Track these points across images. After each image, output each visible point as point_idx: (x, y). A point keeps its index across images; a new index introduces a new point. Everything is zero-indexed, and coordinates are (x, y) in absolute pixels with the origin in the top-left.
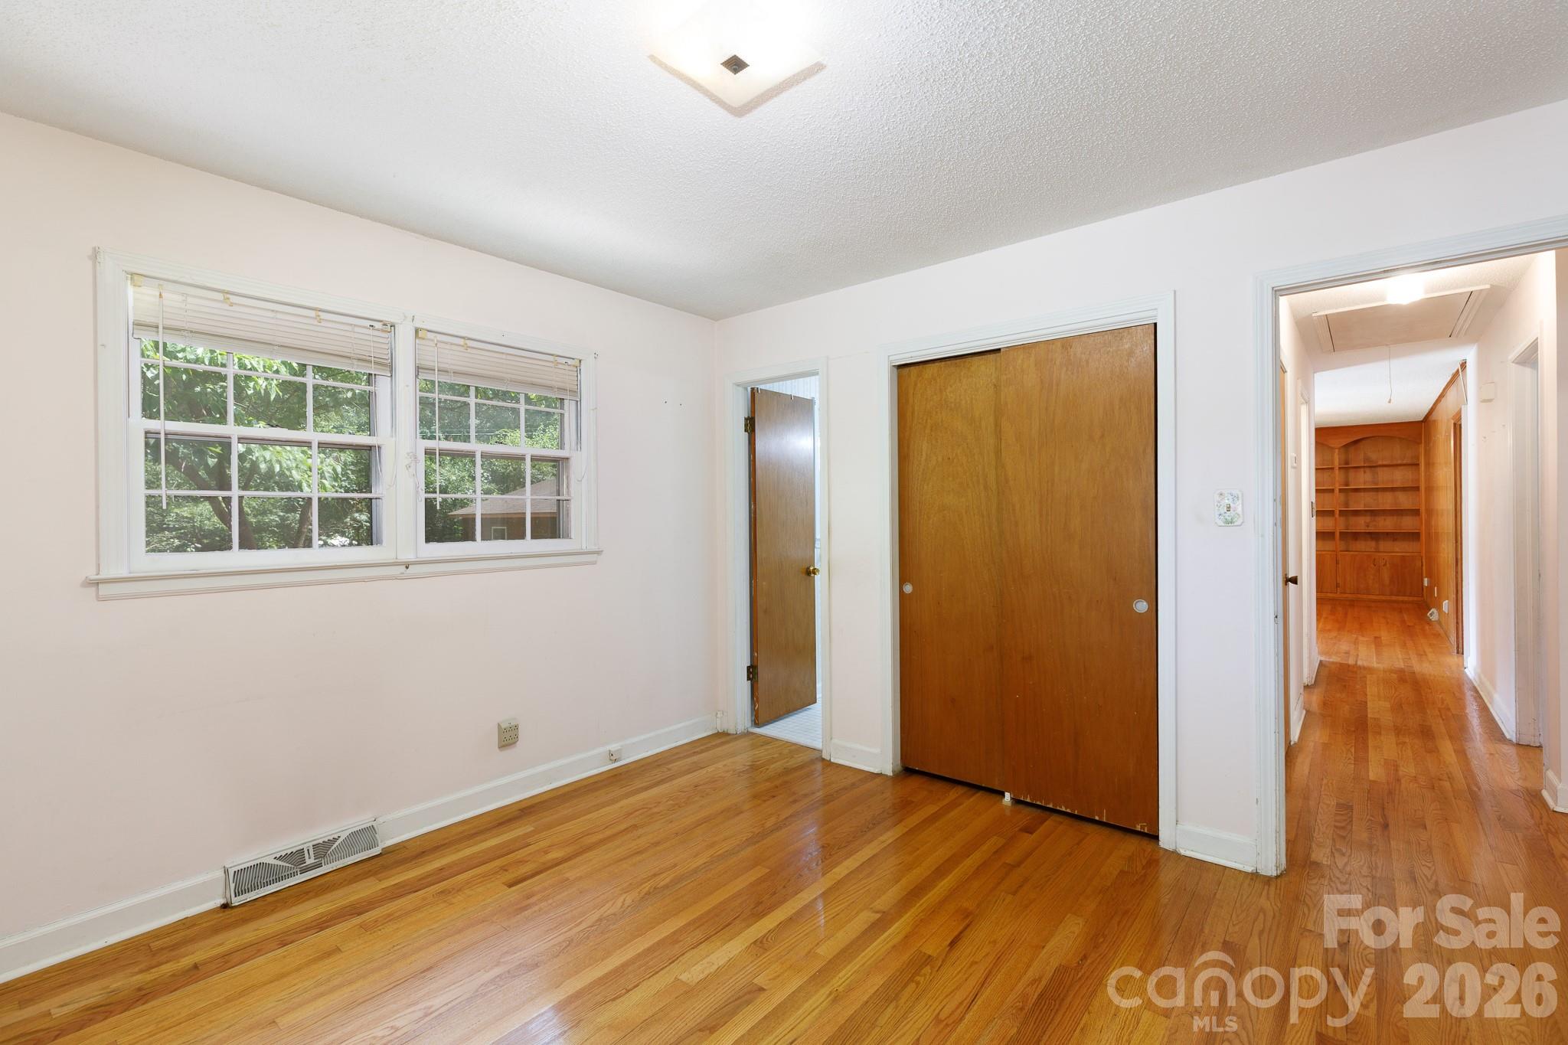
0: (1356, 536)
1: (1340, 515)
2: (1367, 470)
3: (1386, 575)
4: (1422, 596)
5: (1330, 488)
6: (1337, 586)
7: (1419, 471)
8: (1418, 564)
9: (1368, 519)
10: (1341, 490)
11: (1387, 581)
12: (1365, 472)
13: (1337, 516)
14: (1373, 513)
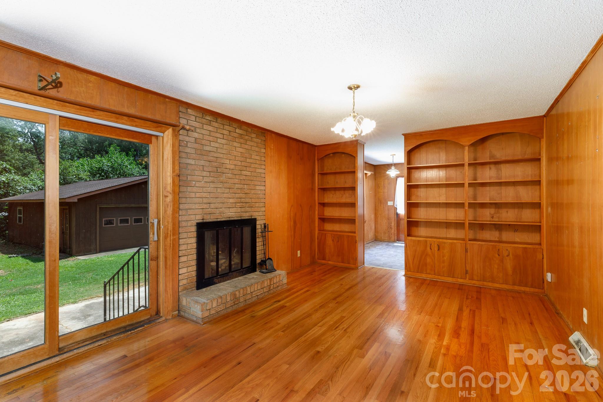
0: (482, 226)
1: (469, 207)
2: (492, 166)
3: (509, 265)
4: (543, 288)
5: (462, 182)
6: (467, 272)
7: (540, 164)
8: (539, 256)
9: (492, 211)
10: (470, 185)
11: (510, 271)
12: (490, 168)
13: (467, 208)
14: (497, 206)
